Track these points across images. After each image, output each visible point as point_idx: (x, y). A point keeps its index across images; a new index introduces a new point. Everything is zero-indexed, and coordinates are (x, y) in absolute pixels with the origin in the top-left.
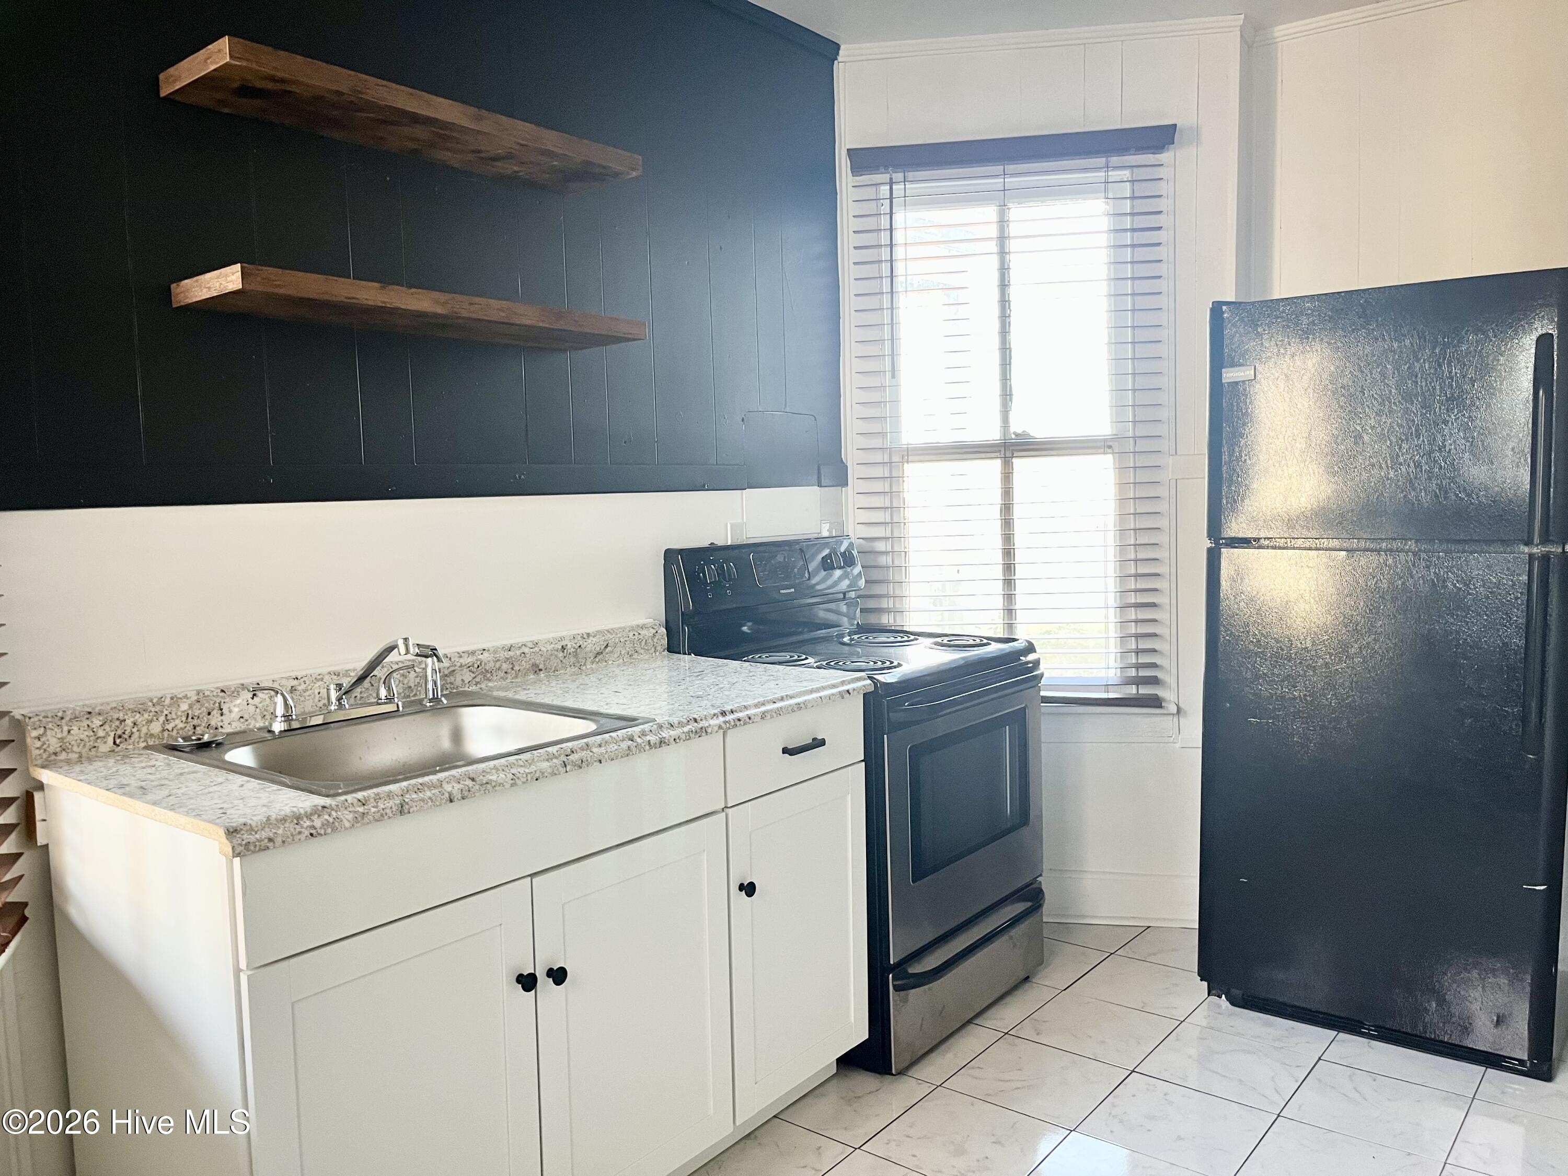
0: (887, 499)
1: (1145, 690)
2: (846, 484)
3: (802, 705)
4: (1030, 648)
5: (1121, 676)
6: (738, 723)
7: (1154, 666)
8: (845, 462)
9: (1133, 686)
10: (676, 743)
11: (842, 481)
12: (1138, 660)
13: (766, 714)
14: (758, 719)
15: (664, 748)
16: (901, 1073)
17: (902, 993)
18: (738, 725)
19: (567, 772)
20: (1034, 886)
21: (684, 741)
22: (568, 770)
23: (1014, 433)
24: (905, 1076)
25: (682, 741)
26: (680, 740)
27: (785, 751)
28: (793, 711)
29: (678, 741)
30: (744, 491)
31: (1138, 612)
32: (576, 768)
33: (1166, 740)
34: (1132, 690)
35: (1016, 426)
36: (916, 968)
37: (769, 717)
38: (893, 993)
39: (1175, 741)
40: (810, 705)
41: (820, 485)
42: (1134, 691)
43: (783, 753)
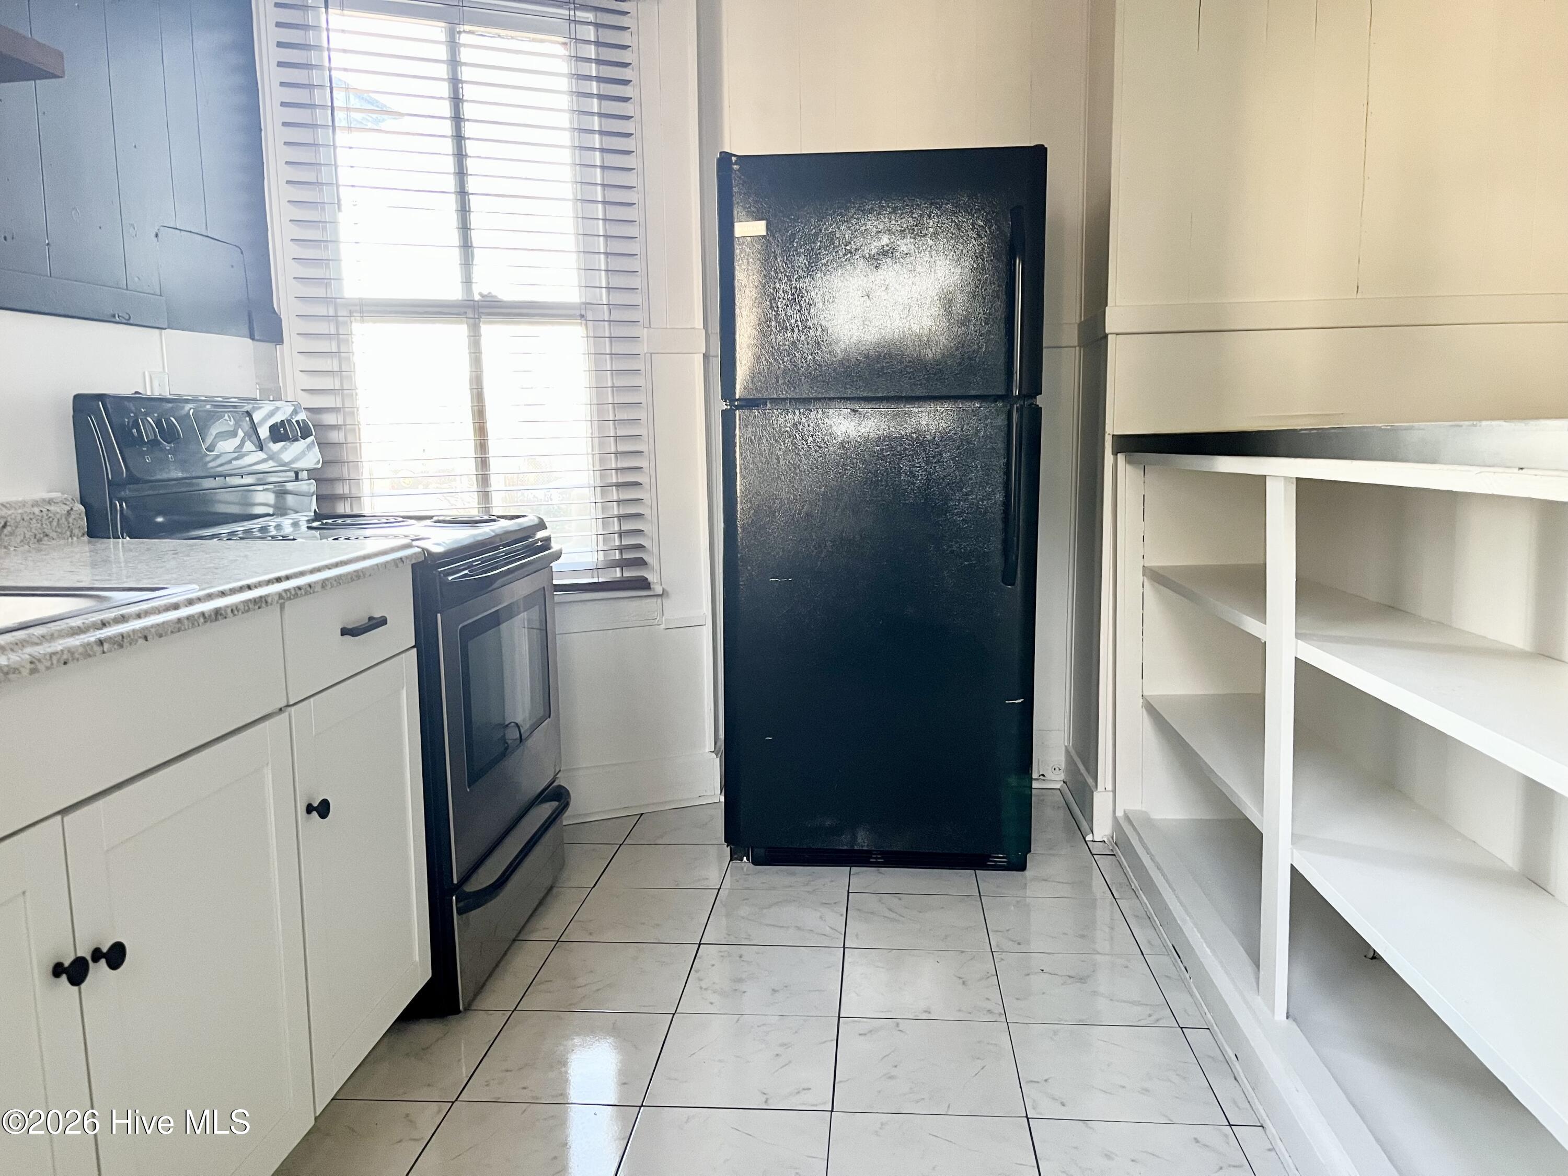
0: (336, 362)
1: (629, 573)
2: (280, 341)
3: (361, 573)
4: (542, 525)
5: (605, 560)
6: (299, 592)
7: (639, 547)
8: (279, 314)
9: (618, 568)
10: (235, 615)
11: (277, 338)
12: (621, 542)
13: (327, 583)
14: (318, 588)
15: (222, 622)
16: (467, 1009)
17: (464, 916)
18: (299, 595)
19: (104, 652)
20: (555, 784)
21: (243, 613)
22: (105, 650)
23: (480, 294)
24: (471, 1012)
25: (240, 613)
26: (238, 611)
27: (345, 632)
28: (352, 580)
29: (236, 612)
30: (163, 331)
31: (620, 492)
32: (116, 646)
33: (651, 622)
34: (617, 574)
35: (480, 289)
36: (473, 886)
37: (329, 586)
38: (457, 917)
39: (659, 623)
40: (368, 574)
41: (252, 338)
42: (619, 574)
43: (342, 635)
